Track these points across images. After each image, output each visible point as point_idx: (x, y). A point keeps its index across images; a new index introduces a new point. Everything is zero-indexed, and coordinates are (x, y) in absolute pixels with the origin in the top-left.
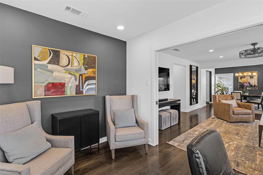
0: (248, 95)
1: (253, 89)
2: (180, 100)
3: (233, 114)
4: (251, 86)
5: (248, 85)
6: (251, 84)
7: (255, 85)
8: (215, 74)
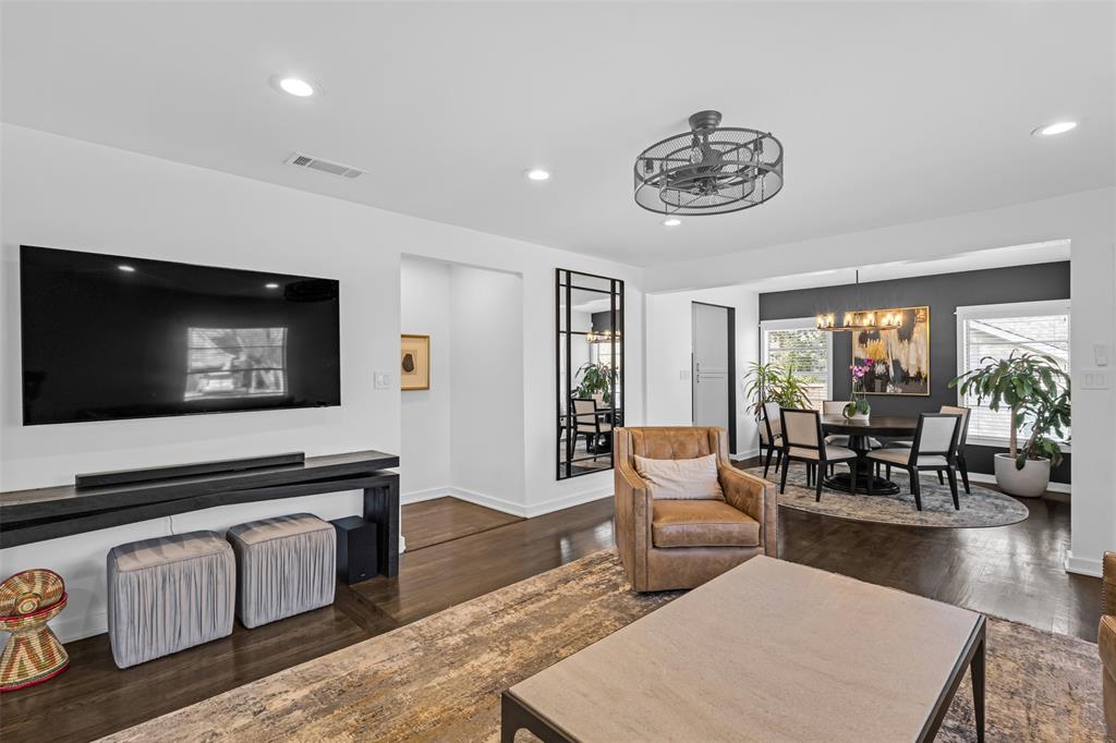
0: (868, 424)
1: (913, 390)
2: (394, 461)
3: (654, 547)
4: (905, 378)
5: (892, 373)
6: (904, 366)
7: (919, 373)
8: (761, 319)
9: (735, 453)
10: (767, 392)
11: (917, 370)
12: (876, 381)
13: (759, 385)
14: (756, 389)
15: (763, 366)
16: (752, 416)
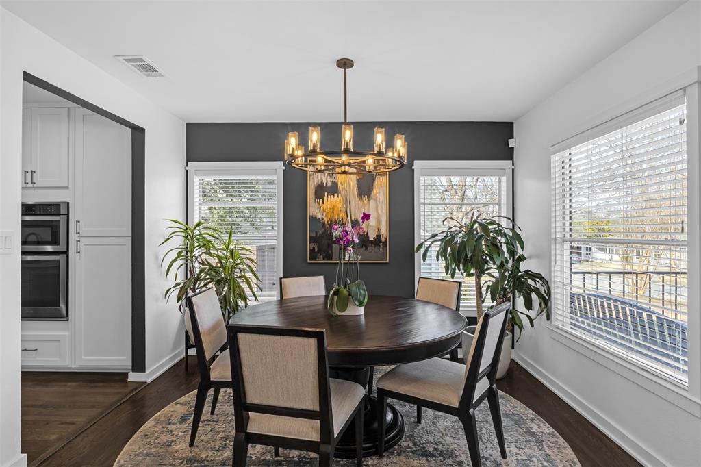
4: (365, 241)
7: (379, 236)
8: (190, 158)
9: (143, 370)
10: (197, 265)
11: (376, 232)
12: (334, 246)
13: (186, 253)
14: (181, 262)
15: (192, 225)
16: (173, 304)
